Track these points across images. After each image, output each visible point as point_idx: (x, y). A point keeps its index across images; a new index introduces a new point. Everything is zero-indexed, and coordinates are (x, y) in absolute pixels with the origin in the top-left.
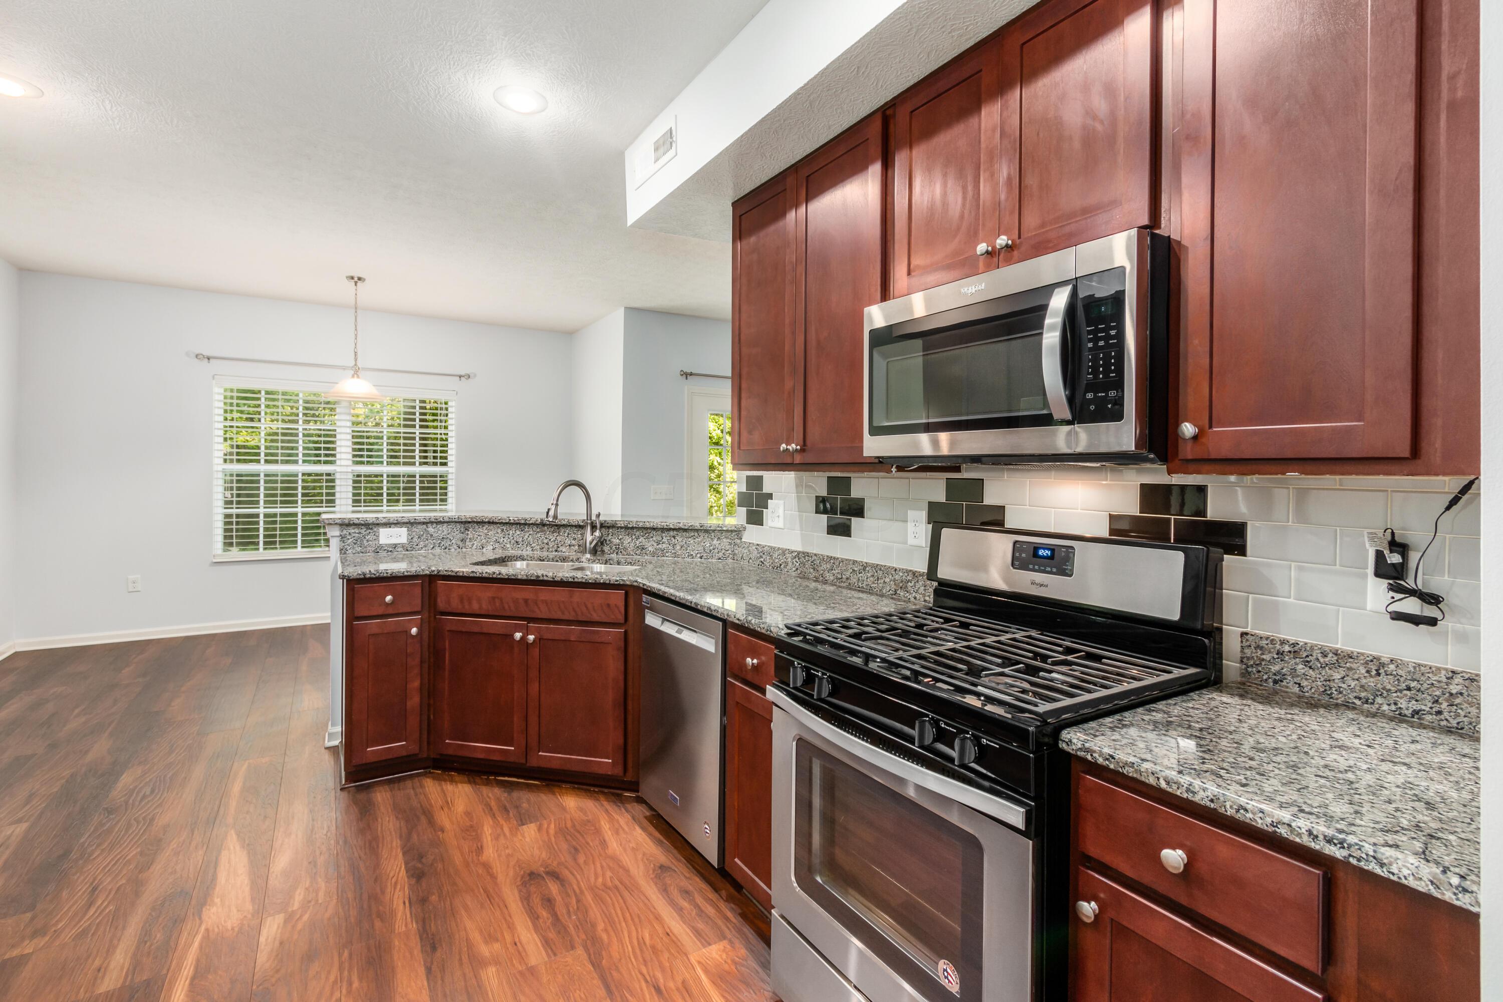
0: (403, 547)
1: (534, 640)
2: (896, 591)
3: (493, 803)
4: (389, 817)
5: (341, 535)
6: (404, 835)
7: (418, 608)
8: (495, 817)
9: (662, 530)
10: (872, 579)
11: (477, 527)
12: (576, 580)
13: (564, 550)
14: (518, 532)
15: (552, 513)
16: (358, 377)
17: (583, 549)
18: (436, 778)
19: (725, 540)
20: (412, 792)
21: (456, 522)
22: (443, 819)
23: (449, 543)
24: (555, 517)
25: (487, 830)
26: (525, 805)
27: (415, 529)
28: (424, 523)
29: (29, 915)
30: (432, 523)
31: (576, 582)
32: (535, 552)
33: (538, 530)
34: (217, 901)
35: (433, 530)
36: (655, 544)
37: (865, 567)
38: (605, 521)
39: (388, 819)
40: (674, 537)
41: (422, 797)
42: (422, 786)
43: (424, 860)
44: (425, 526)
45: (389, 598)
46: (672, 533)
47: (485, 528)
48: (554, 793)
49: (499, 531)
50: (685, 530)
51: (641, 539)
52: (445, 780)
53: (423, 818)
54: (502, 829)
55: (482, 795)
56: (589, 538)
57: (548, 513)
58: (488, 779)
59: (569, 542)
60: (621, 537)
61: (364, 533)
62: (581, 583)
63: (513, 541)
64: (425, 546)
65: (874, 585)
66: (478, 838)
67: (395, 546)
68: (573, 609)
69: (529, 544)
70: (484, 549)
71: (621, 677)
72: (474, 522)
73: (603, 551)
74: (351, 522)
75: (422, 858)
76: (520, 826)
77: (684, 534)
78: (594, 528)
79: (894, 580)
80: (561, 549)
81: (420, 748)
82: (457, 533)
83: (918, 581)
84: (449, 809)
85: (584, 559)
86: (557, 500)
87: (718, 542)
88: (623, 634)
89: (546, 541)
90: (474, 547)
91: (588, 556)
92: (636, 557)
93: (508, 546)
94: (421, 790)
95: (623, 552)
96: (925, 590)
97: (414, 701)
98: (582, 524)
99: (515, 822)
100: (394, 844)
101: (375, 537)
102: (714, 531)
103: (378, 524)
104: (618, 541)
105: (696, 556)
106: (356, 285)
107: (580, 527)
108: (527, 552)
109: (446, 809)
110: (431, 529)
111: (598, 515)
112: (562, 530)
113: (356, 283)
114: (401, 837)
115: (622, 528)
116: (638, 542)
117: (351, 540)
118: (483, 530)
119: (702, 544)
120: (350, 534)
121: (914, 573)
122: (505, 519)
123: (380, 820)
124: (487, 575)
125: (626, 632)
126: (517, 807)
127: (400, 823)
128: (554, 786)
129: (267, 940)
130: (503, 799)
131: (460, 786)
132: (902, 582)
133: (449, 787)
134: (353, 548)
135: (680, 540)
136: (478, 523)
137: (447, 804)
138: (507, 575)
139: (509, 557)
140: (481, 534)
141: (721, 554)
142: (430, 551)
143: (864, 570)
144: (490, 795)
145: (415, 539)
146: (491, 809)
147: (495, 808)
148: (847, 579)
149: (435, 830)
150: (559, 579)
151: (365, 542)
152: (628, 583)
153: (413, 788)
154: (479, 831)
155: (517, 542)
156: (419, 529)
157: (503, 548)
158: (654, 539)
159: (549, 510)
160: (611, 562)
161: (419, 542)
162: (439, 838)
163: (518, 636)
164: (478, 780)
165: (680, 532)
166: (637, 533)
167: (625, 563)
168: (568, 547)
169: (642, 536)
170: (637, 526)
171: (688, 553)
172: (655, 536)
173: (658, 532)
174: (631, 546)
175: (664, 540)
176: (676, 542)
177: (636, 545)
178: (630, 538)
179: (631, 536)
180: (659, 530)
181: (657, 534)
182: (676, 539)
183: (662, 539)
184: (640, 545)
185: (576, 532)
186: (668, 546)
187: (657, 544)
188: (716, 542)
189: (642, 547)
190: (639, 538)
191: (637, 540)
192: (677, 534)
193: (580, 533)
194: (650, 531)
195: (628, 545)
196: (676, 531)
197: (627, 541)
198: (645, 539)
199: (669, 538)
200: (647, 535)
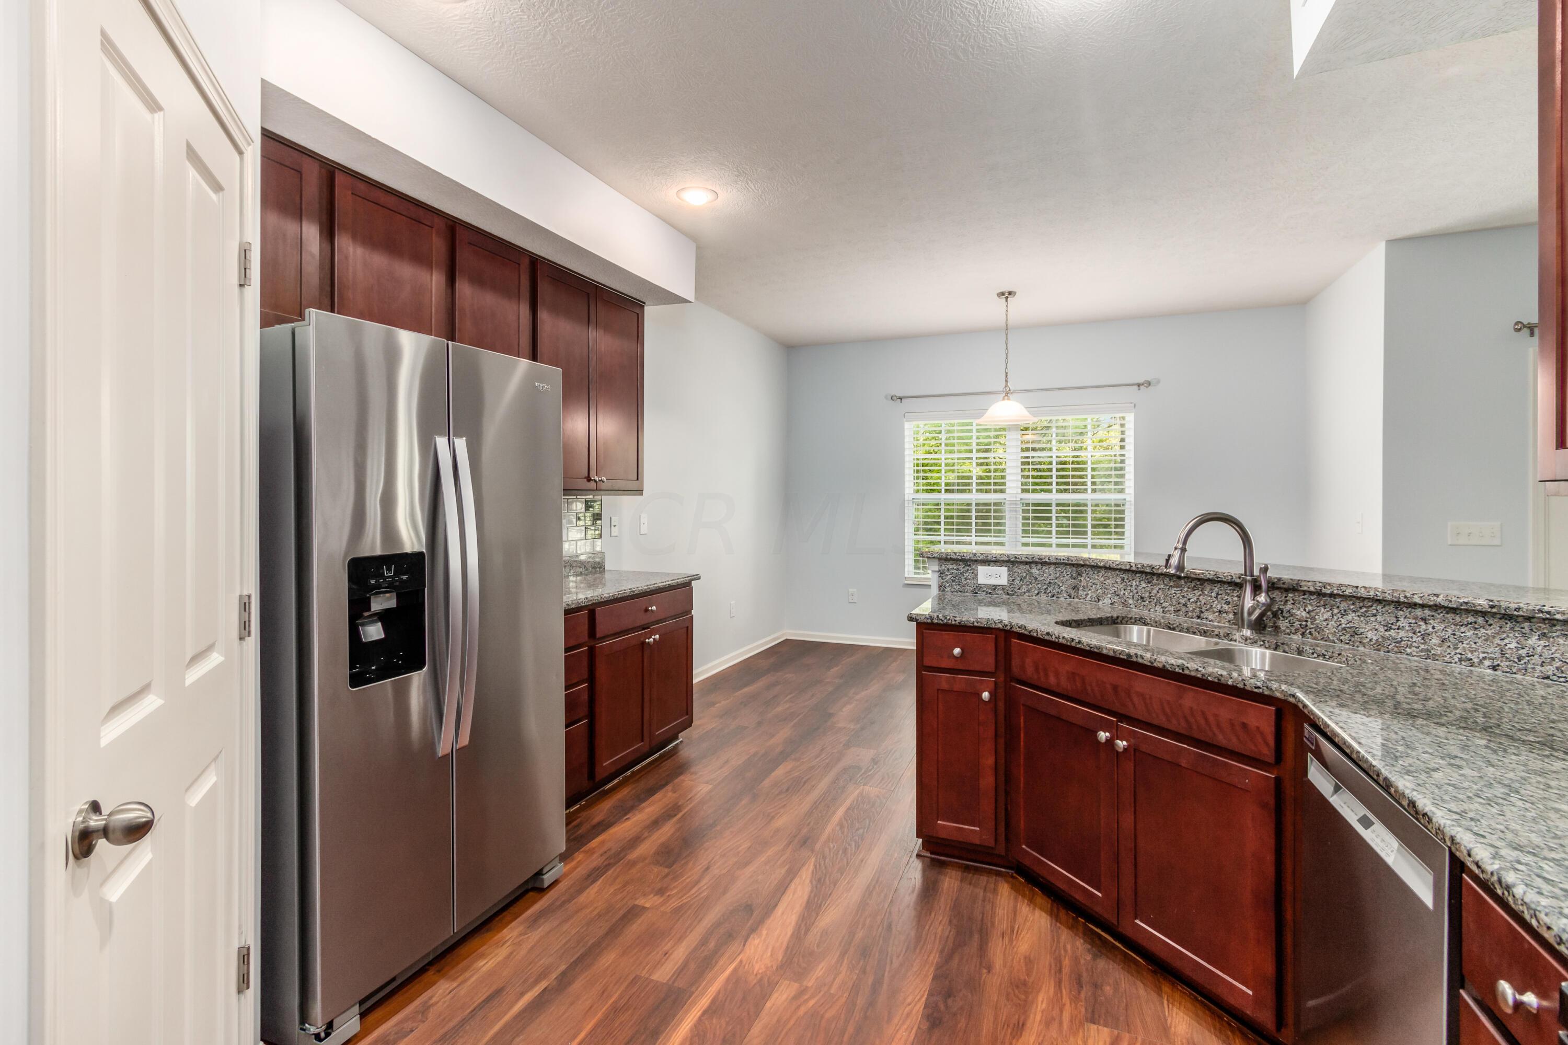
0: (1003, 589)
1: (1125, 749)
3: (1066, 962)
4: (943, 917)
5: (939, 571)
6: (946, 950)
7: (991, 668)
8: (1060, 987)
11: (1091, 573)
12: (1186, 672)
13: (1210, 617)
14: (1144, 585)
15: (1174, 561)
16: (1009, 399)
17: (1239, 620)
18: (1015, 888)
19: (1557, 640)
20: (982, 894)
21: (1066, 564)
22: (997, 951)
23: (1057, 590)
24: (1180, 567)
25: (1041, 1002)
26: (1108, 989)
27: (1016, 570)
28: (1027, 563)
29: (666, 870)
30: (1036, 563)
31: (1186, 675)
32: (1168, 615)
33: (1172, 584)
34: (764, 932)
35: (1038, 572)
36: (1382, 629)
38: (1279, 579)
39: (941, 918)
40: (1424, 620)
41: (988, 907)
42: (995, 891)
43: (950, 1001)
44: (1028, 567)
45: (957, 651)
46: (1419, 612)
47: (1101, 574)
48: (1159, 992)
49: (1119, 580)
50: (1454, 610)
51: (1352, 616)
52: (1024, 896)
53: (976, 937)
54: (1061, 1011)
55: (1058, 942)
56: (1248, 603)
57: (1167, 561)
58: (1076, 920)
59: (1219, 607)
60: (1309, 608)
61: (963, 570)
62: (1195, 678)
63: (1136, 596)
64: (1029, 591)
66: (1024, 1007)
67: (995, 587)
68: (1185, 717)
69: (1158, 602)
70: (1101, 603)
71: (1270, 858)
72: (1087, 565)
73: (1276, 628)
74: (949, 557)
75: (949, 996)
76: (1087, 1020)
77: (1449, 616)
78: (1257, 588)
80: (1205, 615)
81: (996, 840)
82: (1068, 577)
84: (1011, 941)
85: (1237, 636)
86: (1185, 542)
87: (1542, 643)
88: (1272, 784)
89: (1183, 601)
90: (1088, 598)
91: (1247, 632)
92: (1338, 645)
93: (1131, 601)
94: (991, 896)
95: (1315, 634)
97: (987, 781)
98: (1238, 581)
99: (1083, 1010)
100: (931, 958)
101: (973, 575)
102: (1529, 619)
103: (976, 561)
104: (1304, 614)
105: (1481, 662)
106: (1006, 301)
107: (1237, 585)
108: (1156, 613)
109: (1006, 939)
110: (1035, 571)
111: (1265, 570)
112: (1208, 588)
113: (1007, 298)
114: (942, 952)
115: (1311, 593)
116: (1344, 621)
117: (949, 577)
118: (1099, 577)
119: (1497, 641)
120: (948, 570)
122: (1125, 565)
123: (933, 915)
124: (1064, 642)
125: (1278, 781)
126: (1096, 986)
127: (950, 931)
128: (1165, 978)
129: (771, 1008)
130: (1082, 961)
131: (1038, 912)
133: (1024, 909)
134: (952, 586)
135: (1439, 627)
136: (1092, 567)
137: (1012, 933)
138: (1088, 645)
139: (1123, 618)
140: (1096, 581)
141: (1550, 669)
142: (1034, 597)
144: (1069, 947)
145: (1017, 582)
146: (1060, 970)
147: (1066, 971)
149: (981, 964)
150: (1160, 666)
151: (963, 580)
152: (1278, 695)
153: (985, 890)
154: (1030, 998)
155: (1142, 598)
156: (1021, 570)
157: (1125, 604)
158: (1379, 618)
159: (1169, 556)
160: (1287, 648)
161: (1022, 585)
162: (980, 978)
163: (1103, 736)
164: (1062, 913)
165: (1439, 611)
166: (1342, 606)
167: (1313, 654)
168: (1217, 614)
169: (1354, 611)
170: (1341, 593)
171: (1461, 654)
172: (1380, 614)
173: (1387, 608)
174: (1329, 626)
175: (1403, 622)
176: (1431, 629)
177: (1340, 625)
178: (1328, 611)
179: (1331, 610)
180: (1389, 605)
181: (1383, 610)
182: (1431, 624)
183: (1398, 621)
184: (1348, 625)
185: (1229, 591)
186: (1411, 635)
187: (1386, 628)
188: (1533, 640)
189: (1353, 629)
190: (1347, 615)
191: (1342, 617)
192: (1433, 616)
193: (1235, 595)
194: (1370, 604)
195: (1325, 623)
196: (1429, 610)
197: (1323, 616)
198: (1358, 616)
199: (1414, 621)
200: (1364, 610)
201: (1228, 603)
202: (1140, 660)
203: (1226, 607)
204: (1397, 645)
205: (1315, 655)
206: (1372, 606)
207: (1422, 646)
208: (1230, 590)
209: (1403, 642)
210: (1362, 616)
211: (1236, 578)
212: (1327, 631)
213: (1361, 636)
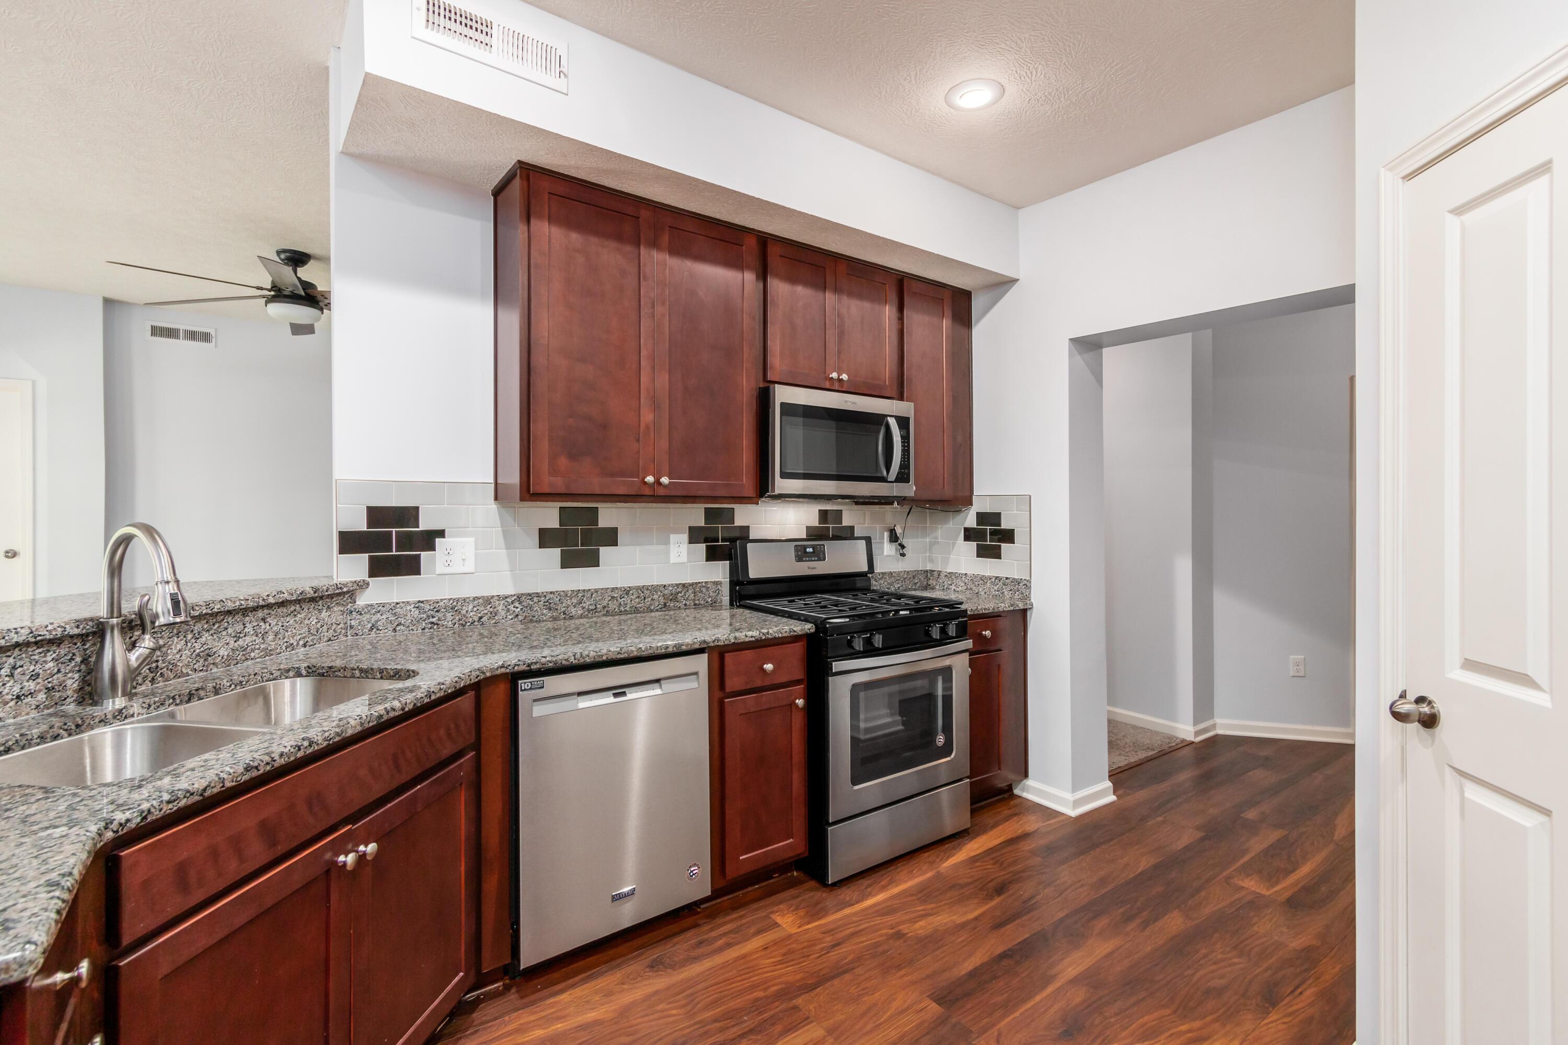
2: (665, 604)
9: (244, 611)
10: (637, 600)
19: (335, 609)
36: (232, 641)
37: (627, 591)
40: (264, 620)
46: (260, 614)
51: (206, 637)
65: (640, 605)
77: (280, 610)
79: (664, 595)
83: (688, 591)
87: (328, 614)
88: (475, 758)
96: (694, 596)
116: (197, 646)
119: (306, 622)
121: (684, 585)
125: (478, 754)
132: (672, 594)
135: (273, 623)
143: (627, 594)
148: (604, 607)
158: (230, 631)
165: (274, 608)
166: (196, 628)
167: (230, 686)
168: (12, 703)
169: (208, 630)
170: (210, 612)
171: (287, 642)
172: (231, 626)
173: (236, 617)
174: (183, 657)
175: (249, 629)
176: (268, 627)
177: (194, 651)
178: (181, 640)
179: (185, 637)
180: (238, 613)
181: (233, 620)
182: (268, 622)
183: (245, 627)
184: (202, 649)
185: (36, 657)
186: (254, 638)
187: (235, 639)
188: (324, 614)
189: (206, 652)
190: (201, 637)
191: (196, 642)
192: (269, 614)
193: (49, 659)
194: (222, 617)
195: (178, 656)
196: (267, 609)
197: (176, 647)
198: (212, 635)
199: (256, 624)
200: (217, 625)
201: (35, 677)
202: (392, 714)
203: (31, 685)
204: (244, 653)
205: (233, 686)
206: (223, 620)
207: (262, 646)
208: (40, 653)
209: (249, 648)
210: (214, 633)
211: (72, 628)
212: (181, 665)
213: (214, 657)
